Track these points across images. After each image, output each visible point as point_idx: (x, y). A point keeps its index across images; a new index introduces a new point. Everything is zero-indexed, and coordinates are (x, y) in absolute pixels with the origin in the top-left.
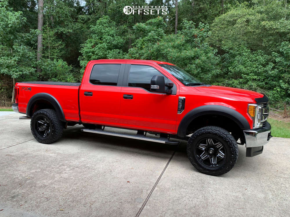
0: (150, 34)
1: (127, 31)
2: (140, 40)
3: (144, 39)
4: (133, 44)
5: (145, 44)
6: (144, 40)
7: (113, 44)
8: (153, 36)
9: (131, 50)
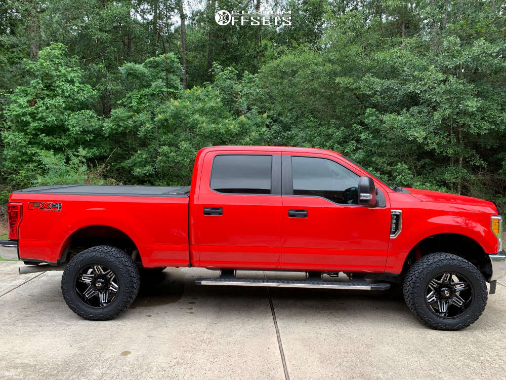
0: (154, 84)
1: (105, 76)
2: (135, 95)
3: (142, 92)
4: (121, 101)
5: (145, 101)
6: (142, 95)
7: (77, 99)
8: (160, 88)
9: (116, 113)
